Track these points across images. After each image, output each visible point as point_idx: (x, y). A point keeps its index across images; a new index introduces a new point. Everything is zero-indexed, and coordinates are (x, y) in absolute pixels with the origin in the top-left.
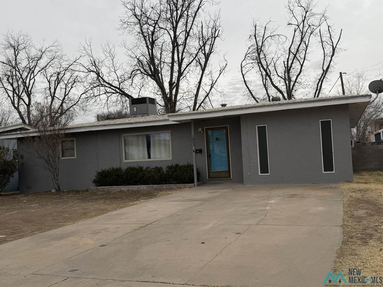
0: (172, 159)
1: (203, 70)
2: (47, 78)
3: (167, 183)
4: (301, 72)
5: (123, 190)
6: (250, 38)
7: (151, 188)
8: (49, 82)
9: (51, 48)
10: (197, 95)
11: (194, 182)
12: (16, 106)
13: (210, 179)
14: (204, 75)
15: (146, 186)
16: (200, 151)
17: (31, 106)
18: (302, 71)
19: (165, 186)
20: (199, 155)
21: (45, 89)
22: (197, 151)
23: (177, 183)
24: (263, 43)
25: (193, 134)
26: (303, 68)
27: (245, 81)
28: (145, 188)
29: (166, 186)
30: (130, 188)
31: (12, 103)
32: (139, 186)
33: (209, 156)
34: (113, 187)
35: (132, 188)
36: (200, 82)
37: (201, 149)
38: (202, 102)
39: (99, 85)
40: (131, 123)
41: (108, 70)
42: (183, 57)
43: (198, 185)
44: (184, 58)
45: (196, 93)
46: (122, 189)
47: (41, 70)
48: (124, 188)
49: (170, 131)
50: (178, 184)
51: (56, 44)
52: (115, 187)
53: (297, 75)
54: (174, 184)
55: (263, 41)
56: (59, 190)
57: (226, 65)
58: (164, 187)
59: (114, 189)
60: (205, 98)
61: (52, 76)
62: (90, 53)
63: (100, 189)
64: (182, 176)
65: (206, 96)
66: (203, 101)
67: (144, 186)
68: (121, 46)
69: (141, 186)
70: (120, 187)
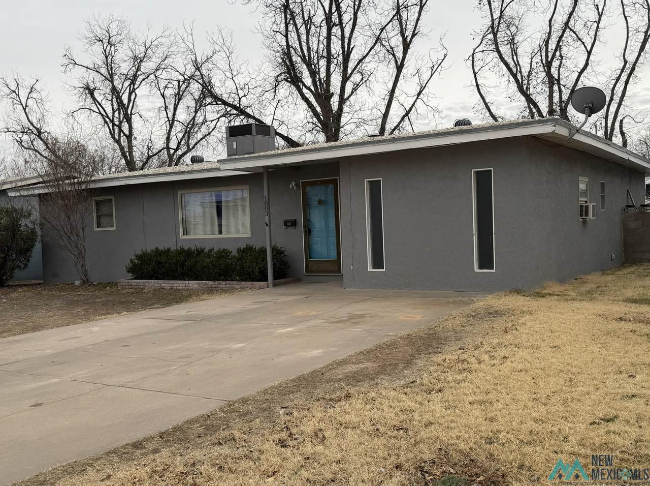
0: (250, 236)
1: (400, 68)
2: (160, 90)
3: (228, 278)
4: (587, 64)
5: (165, 288)
6: (480, 4)
7: (204, 286)
8: (163, 96)
9: (160, 40)
10: (385, 116)
11: (267, 280)
12: (117, 137)
13: (310, 274)
14: (401, 77)
15: (197, 282)
16: (294, 223)
17: (133, 137)
18: (590, 64)
19: (223, 284)
20: (291, 230)
21: (159, 109)
22: (288, 224)
23: (243, 280)
24: (502, 12)
25: (266, 194)
26: (592, 57)
27: (477, 86)
28: (195, 286)
29: (226, 284)
30: (175, 285)
31: (110, 132)
32: (187, 282)
33: (308, 232)
34: (150, 281)
35: (177, 285)
36: (393, 92)
37: (295, 220)
38: (395, 128)
39: (212, 102)
40: (183, 173)
41: (223, 75)
42: (351, 46)
43: (275, 285)
44: (353, 48)
45: (384, 110)
46: (163, 285)
47: (147, 78)
48: (166, 285)
49: (247, 187)
50: (243, 282)
51: (167, 33)
52: (153, 281)
53: (579, 71)
54: (238, 281)
55: (503, 9)
56: (86, 282)
57: (445, 57)
58: (223, 286)
59: (151, 285)
60: (403, 119)
61: (166, 87)
62: (191, 47)
63: (134, 284)
64: (249, 267)
65: (404, 117)
66: (398, 126)
67: (193, 282)
68: (256, 31)
69: (190, 282)
70: (160, 281)
